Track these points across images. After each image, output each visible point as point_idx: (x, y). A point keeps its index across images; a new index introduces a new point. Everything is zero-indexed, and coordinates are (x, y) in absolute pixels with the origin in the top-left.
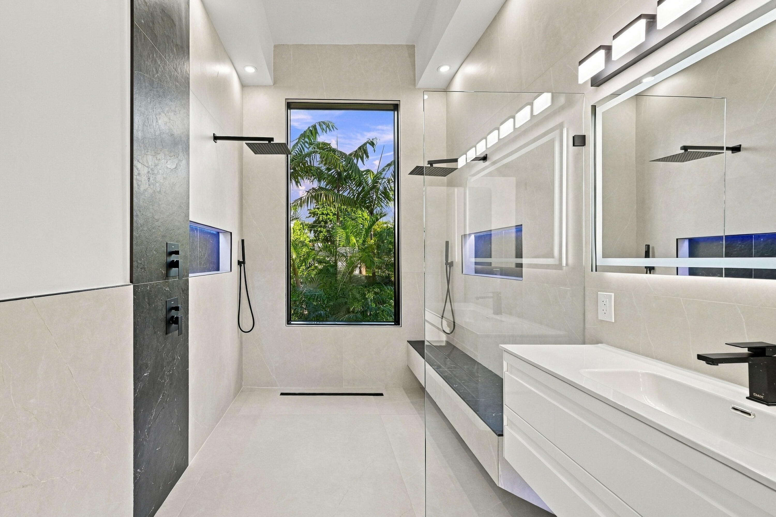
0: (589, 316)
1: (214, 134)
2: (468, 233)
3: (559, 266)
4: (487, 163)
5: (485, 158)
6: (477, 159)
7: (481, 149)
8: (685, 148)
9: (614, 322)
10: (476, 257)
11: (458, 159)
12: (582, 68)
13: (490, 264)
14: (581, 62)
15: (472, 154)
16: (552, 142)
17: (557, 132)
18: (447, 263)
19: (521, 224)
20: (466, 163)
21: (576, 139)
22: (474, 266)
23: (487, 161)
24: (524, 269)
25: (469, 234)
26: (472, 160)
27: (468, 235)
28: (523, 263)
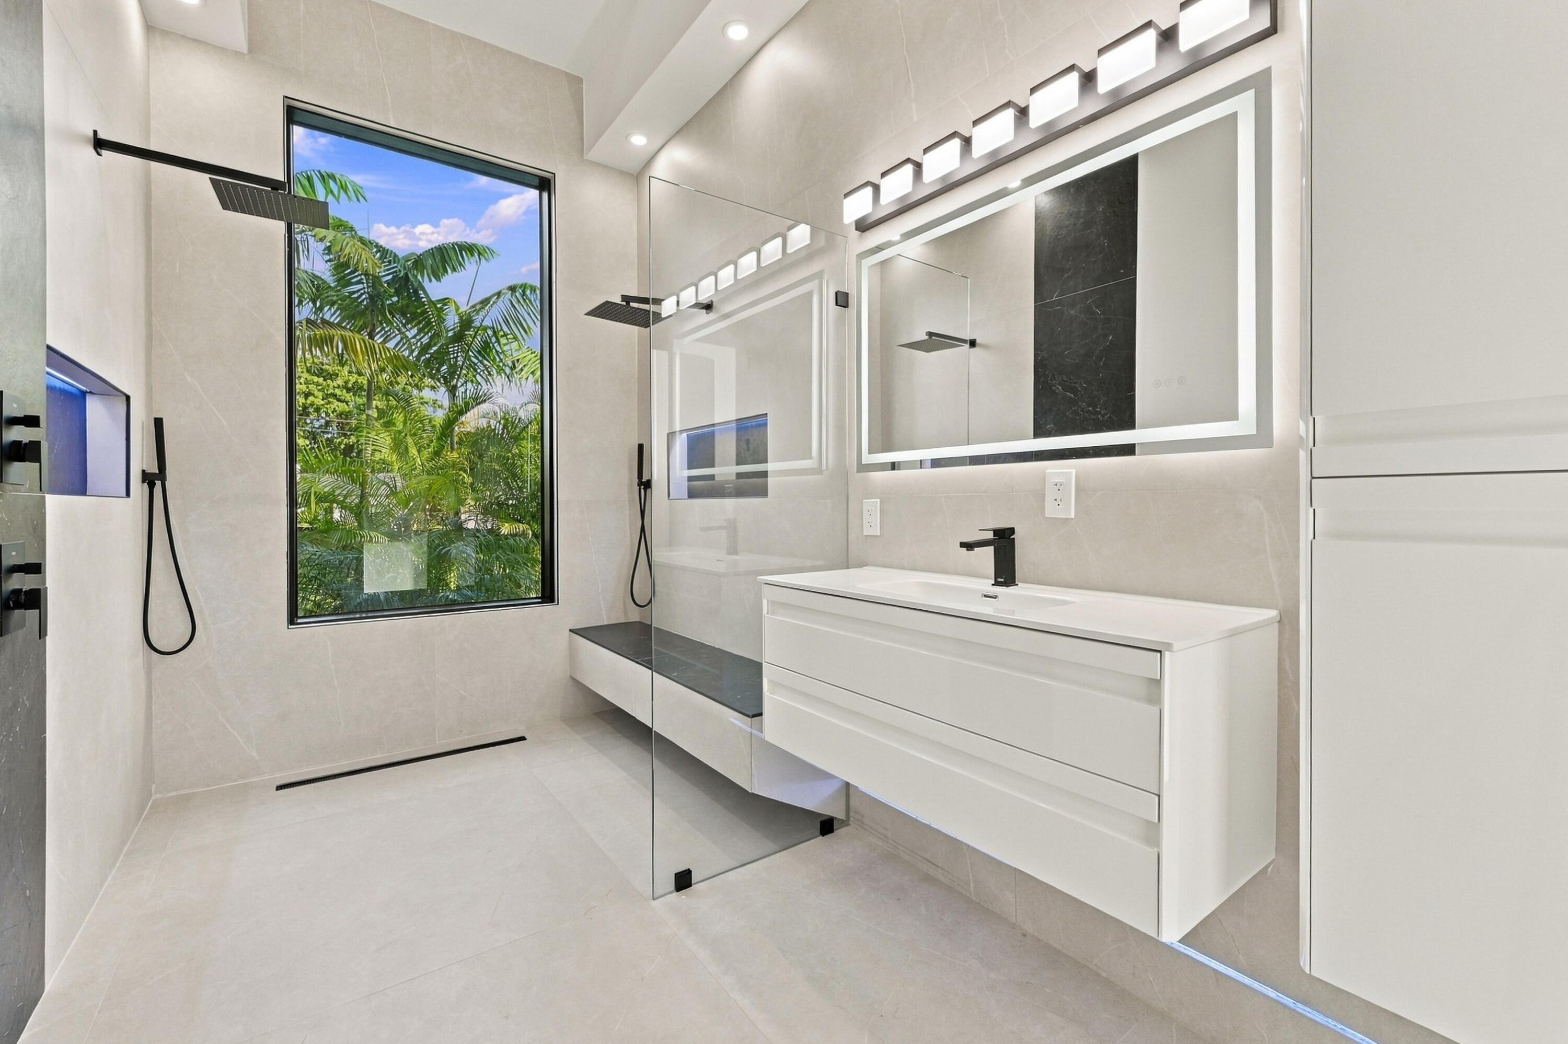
0: (852, 535)
1: (95, 132)
2: (678, 429)
3: (819, 470)
4: (712, 316)
5: (708, 307)
6: (698, 305)
7: (707, 290)
8: (931, 334)
9: (879, 534)
10: (690, 467)
11: (663, 300)
12: (848, 202)
13: (712, 477)
14: (846, 195)
15: (688, 296)
16: (809, 295)
17: (816, 282)
18: (640, 483)
19: (765, 413)
20: (677, 310)
21: (839, 295)
22: (686, 483)
23: (711, 311)
24: (771, 480)
25: (680, 431)
26: (690, 307)
27: (678, 432)
28: (769, 470)
